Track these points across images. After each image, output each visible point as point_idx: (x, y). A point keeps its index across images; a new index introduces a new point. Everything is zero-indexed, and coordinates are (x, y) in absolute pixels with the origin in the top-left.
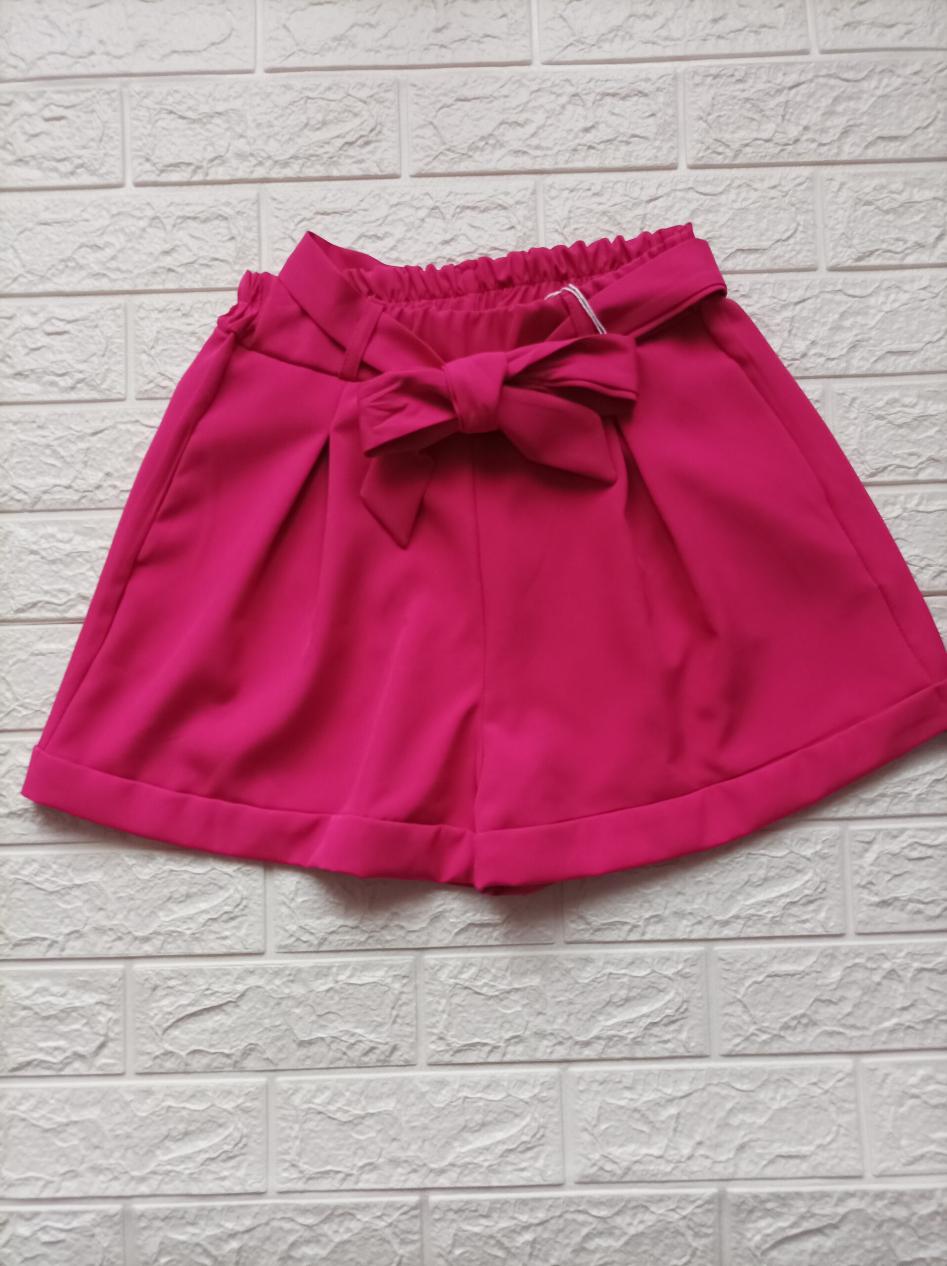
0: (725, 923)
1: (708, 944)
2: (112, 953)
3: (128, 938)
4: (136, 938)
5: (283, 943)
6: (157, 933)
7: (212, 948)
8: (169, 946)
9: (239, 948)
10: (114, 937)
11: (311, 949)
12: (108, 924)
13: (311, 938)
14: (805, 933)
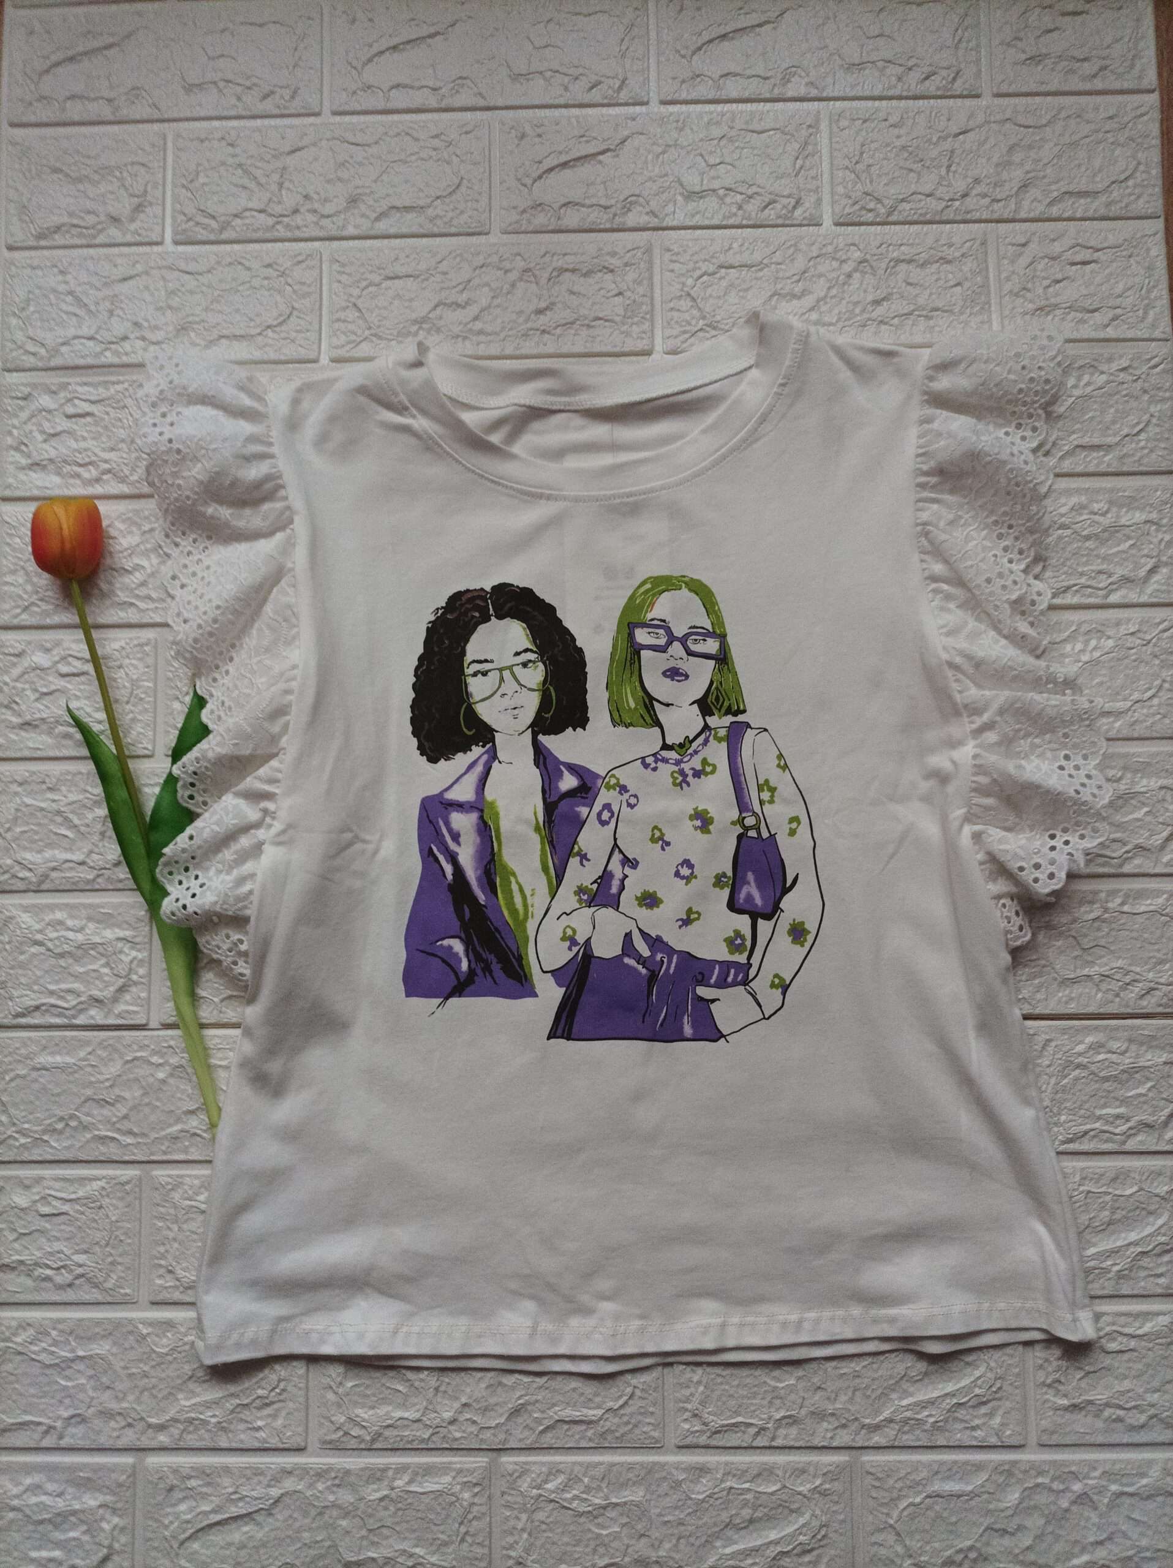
0: (877, 1427)
1: (854, 1452)
2: (120, 1444)
3: (140, 1426)
4: (150, 1426)
5: (328, 1438)
6: (175, 1420)
7: (242, 1441)
8: (190, 1436)
9: (274, 1442)
10: (123, 1423)
11: (363, 1446)
12: (114, 1406)
13: (362, 1432)
14: (975, 1443)
